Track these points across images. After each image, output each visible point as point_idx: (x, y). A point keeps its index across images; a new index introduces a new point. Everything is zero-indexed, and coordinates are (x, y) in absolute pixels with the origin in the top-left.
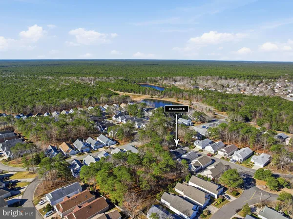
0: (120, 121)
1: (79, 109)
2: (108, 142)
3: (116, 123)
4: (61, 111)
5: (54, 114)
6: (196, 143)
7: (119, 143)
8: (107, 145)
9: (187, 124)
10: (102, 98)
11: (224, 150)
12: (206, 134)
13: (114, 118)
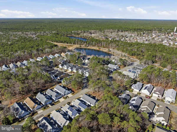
0: (66, 69)
1: (31, 60)
2: (65, 92)
3: (63, 71)
4: (16, 62)
5: (11, 65)
6: (133, 87)
7: (74, 91)
8: (65, 95)
9: (116, 68)
10: (46, 50)
11: (158, 93)
12: (134, 77)
13: (60, 67)
